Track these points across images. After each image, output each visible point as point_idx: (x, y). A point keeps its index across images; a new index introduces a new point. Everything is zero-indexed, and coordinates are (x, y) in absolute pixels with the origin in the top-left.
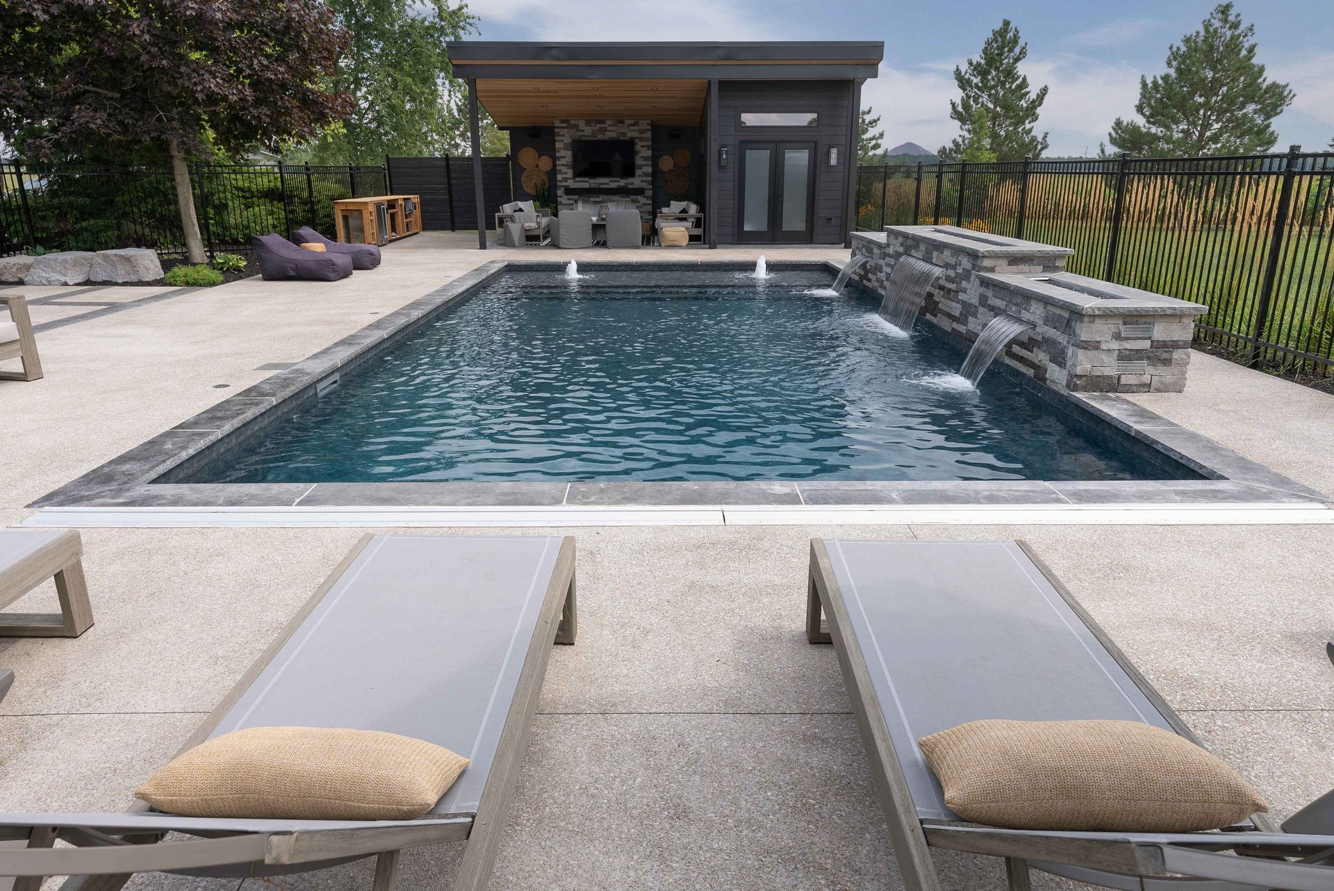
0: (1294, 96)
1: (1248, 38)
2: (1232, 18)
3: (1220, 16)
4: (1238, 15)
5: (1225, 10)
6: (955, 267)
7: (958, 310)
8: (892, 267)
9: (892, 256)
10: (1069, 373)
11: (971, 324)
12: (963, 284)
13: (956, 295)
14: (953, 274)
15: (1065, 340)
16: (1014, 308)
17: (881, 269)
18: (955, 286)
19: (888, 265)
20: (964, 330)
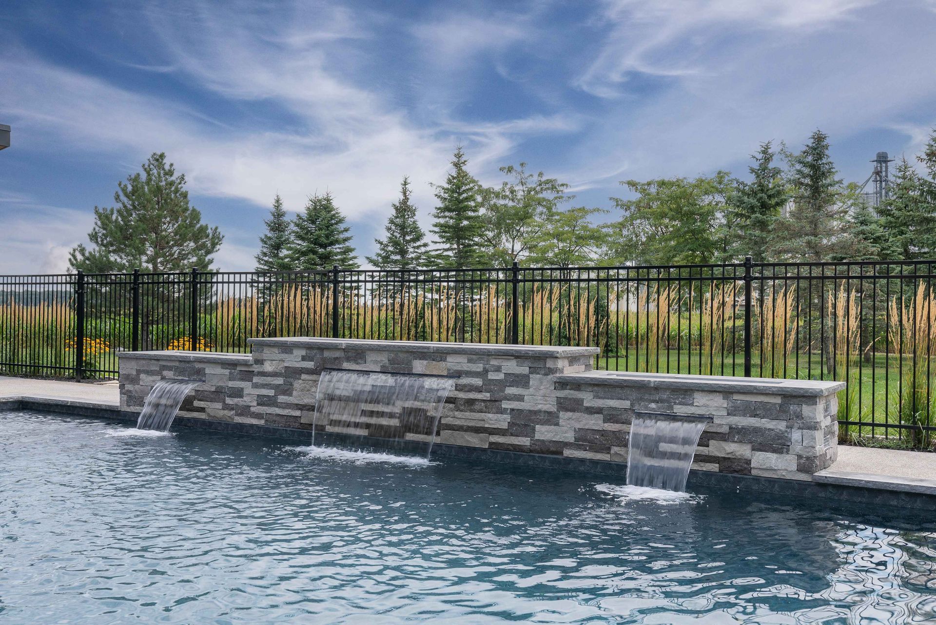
0: (223, 237)
1: (182, 185)
2: (167, 167)
3: (156, 163)
4: (172, 165)
5: (159, 159)
6: (484, 374)
7: (502, 421)
8: (276, 387)
9: (274, 374)
10: (800, 457)
11: (544, 433)
12: (511, 391)
13: (493, 404)
14: (478, 382)
15: (781, 426)
16: (653, 405)
17: (238, 393)
18: (487, 396)
19: (264, 386)
20: (525, 441)
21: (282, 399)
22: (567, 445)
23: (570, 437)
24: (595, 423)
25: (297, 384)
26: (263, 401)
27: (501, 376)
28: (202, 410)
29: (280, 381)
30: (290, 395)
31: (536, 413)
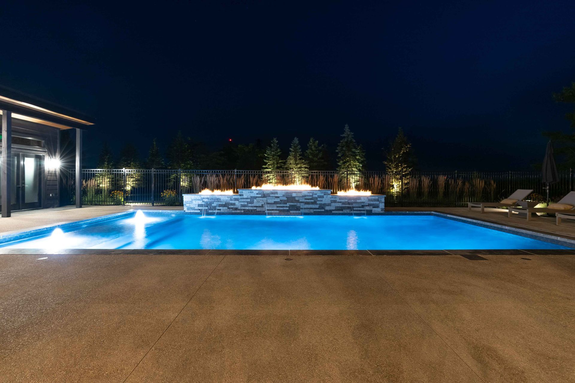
6: (312, 196)
7: (317, 206)
8: (247, 202)
9: (247, 198)
10: (381, 208)
11: (327, 208)
12: (319, 199)
13: (315, 203)
14: (311, 197)
15: (378, 202)
16: (353, 200)
17: (234, 204)
18: (313, 201)
19: (243, 202)
20: (323, 210)
21: (250, 205)
22: (333, 210)
23: (334, 209)
24: (340, 205)
25: (255, 200)
26: (243, 206)
27: (316, 196)
28: (220, 210)
29: (249, 200)
30: (253, 204)
31: (325, 204)
